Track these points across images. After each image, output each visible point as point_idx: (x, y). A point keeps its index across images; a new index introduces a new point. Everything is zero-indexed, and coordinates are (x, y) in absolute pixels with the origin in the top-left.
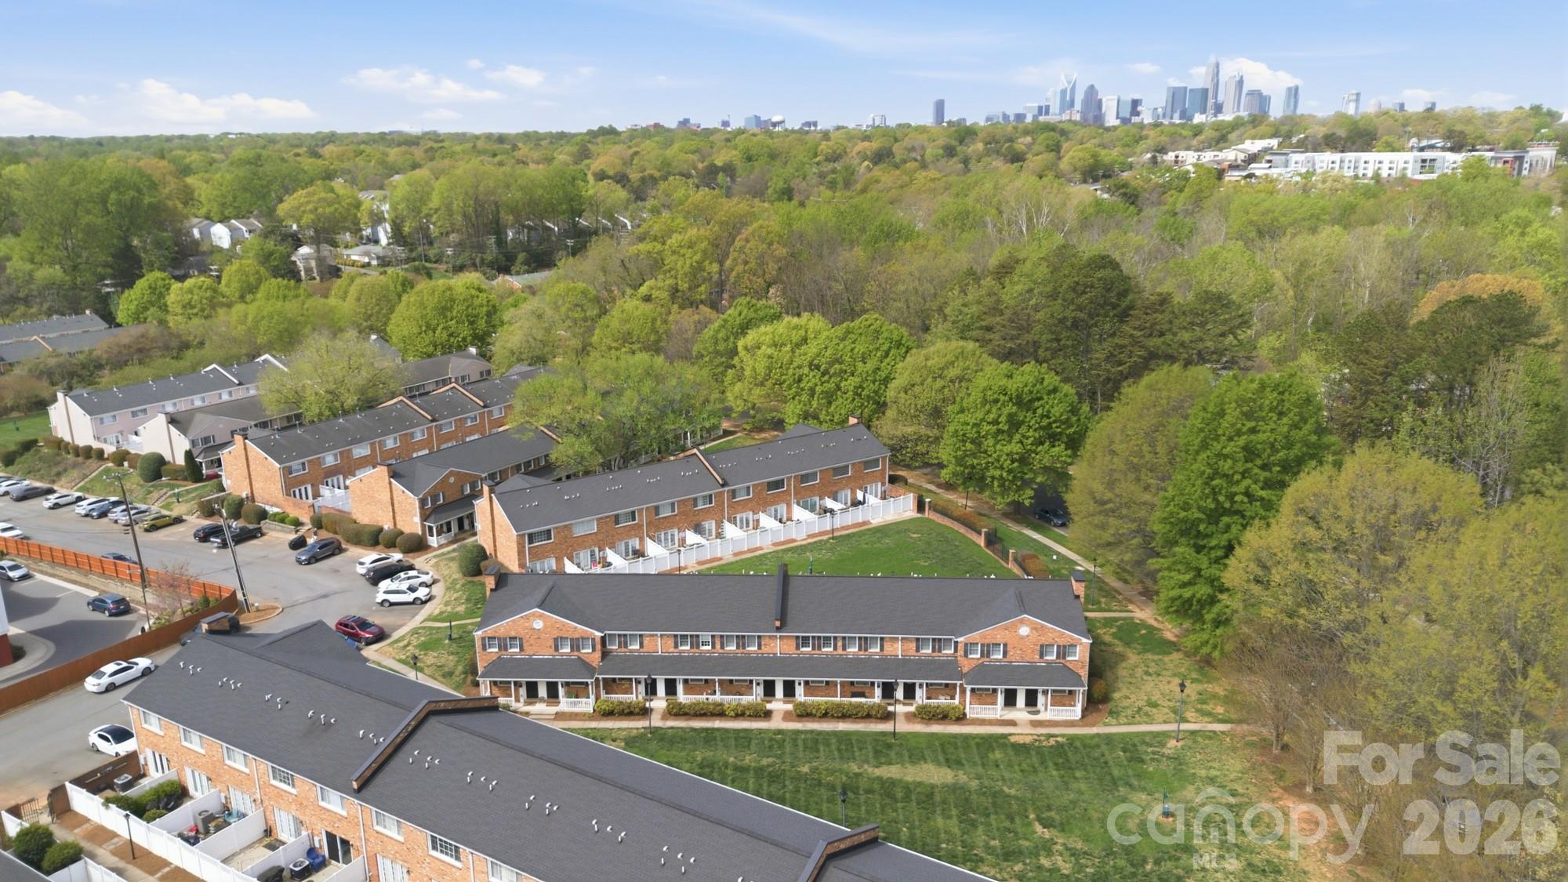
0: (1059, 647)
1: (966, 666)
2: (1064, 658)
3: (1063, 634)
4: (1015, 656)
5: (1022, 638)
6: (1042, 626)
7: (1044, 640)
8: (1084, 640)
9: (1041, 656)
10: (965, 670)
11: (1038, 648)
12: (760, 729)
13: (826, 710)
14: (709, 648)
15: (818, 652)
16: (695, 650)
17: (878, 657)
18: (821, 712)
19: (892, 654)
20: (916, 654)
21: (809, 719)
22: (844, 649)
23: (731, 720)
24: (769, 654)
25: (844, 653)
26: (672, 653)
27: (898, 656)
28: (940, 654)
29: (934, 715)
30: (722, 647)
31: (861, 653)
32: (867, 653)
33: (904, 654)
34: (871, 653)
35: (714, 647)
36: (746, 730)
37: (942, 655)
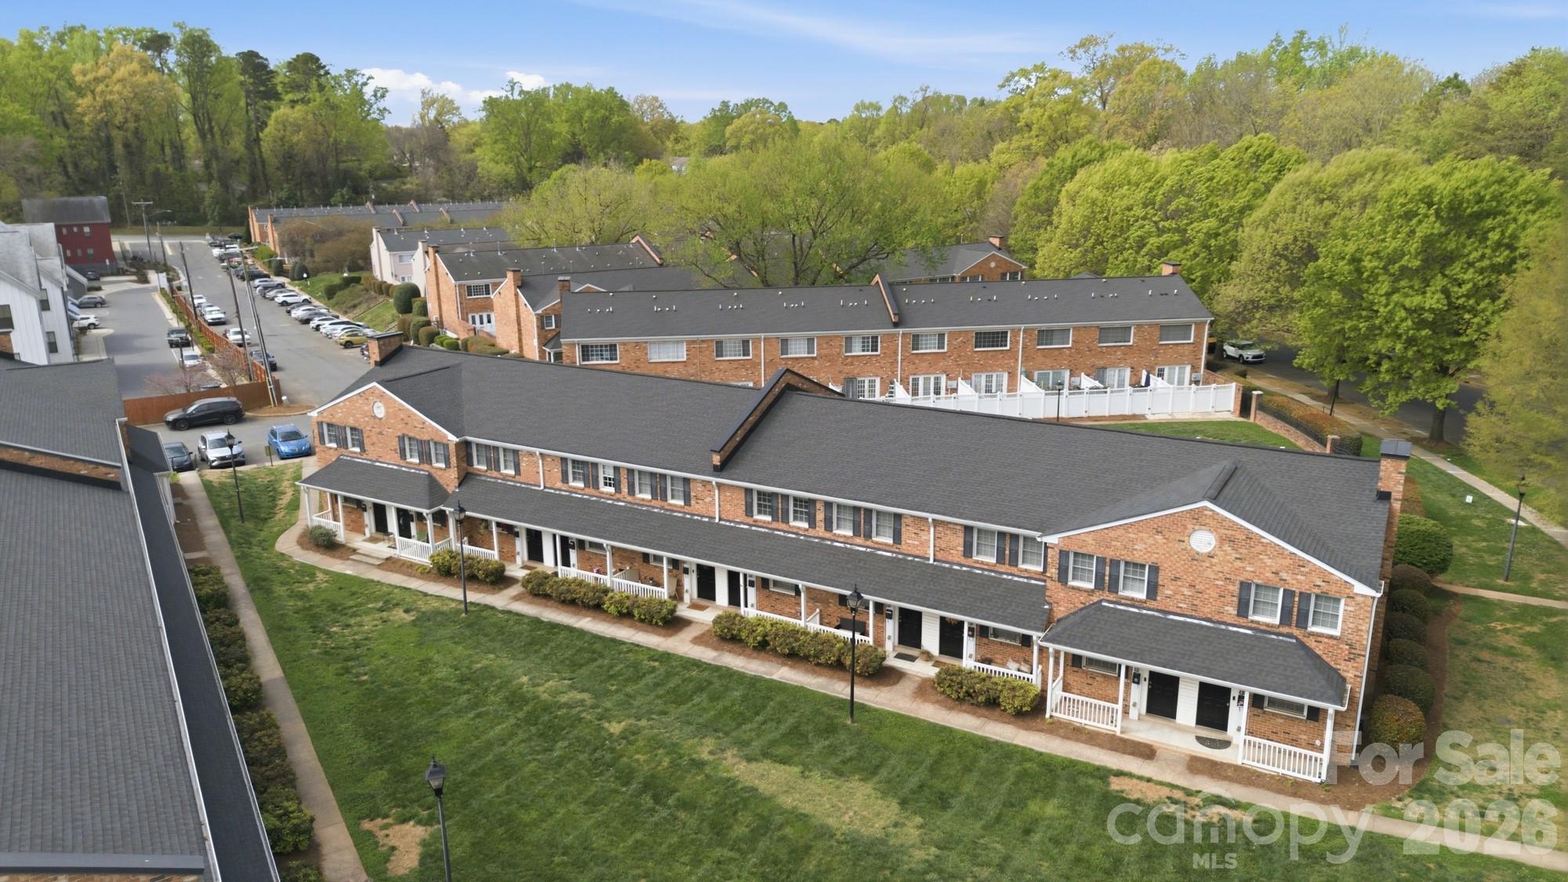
0: (1289, 594)
1: (1063, 604)
2: (1302, 623)
3: (1303, 564)
4: (1175, 598)
5: (1195, 558)
6: (1249, 536)
7: (1248, 572)
8: (1360, 588)
9: (1243, 610)
10: (1060, 611)
11: (1235, 588)
12: (638, 645)
13: (765, 636)
14: (612, 490)
15: (783, 526)
16: (591, 491)
17: (889, 554)
18: (755, 638)
19: (918, 553)
20: (963, 561)
21: (736, 647)
22: (828, 527)
23: (609, 622)
24: (702, 516)
25: (828, 535)
26: (560, 490)
27: (928, 559)
28: (1014, 570)
29: (968, 694)
30: (631, 492)
31: (859, 541)
32: (869, 543)
33: (939, 556)
34: (877, 543)
35: (618, 490)
36: (613, 640)
37: (1019, 573)
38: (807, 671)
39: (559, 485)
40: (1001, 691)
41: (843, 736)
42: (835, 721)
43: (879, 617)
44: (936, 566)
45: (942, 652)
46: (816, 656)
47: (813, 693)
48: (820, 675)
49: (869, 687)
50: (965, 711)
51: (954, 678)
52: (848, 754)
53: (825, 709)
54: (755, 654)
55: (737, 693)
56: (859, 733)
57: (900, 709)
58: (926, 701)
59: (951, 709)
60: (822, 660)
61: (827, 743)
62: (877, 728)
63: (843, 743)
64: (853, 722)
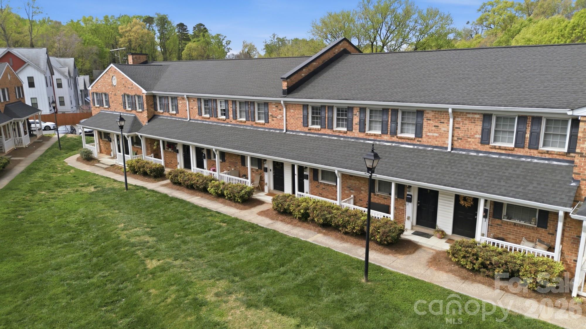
12: (219, 213)
13: (307, 209)
14: (224, 117)
15: (329, 132)
16: (213, 119)
17: (411, 147)
18: (299, 211)
19: (436, 143)
20: (480, 147)
21: (288, 219)
22: (362, 130)
23: (210, 199)
24: (276, 129)
25: (362, 135)
26: (197, 120)
27: (447, 148)
28: (534, 153)
29: (484, 265)
30: (235, 117)
31: (386, 137)
32: (394, 139)
33: (457, 145)
34: (401, 138)
35: (228, 117)
36: (205, 209)
37: (539, 155)
38: (337, 238)
39: (197, 117)
40: (521, 265)
41: (355, 293)
42: (351, 278)
43: (401, 201)
44: (454, 154)
45: (454, 232)
46: (345, 226)
47: (337, 253)
48: (347, 241)
49: (388, 253)
50: (480, 282)
51: (470, 250)
52: (355, 312)
53: (344, 267)
54: (299, 224)
55: (273, 248)
56: (371, 291)
57: (415, 274)
58: (439, 269)
59: (465, 278)
60: (349, 230)
61: (337, 297)
62: (390, 289)
63: (353, 300)
64: (367, 281)
